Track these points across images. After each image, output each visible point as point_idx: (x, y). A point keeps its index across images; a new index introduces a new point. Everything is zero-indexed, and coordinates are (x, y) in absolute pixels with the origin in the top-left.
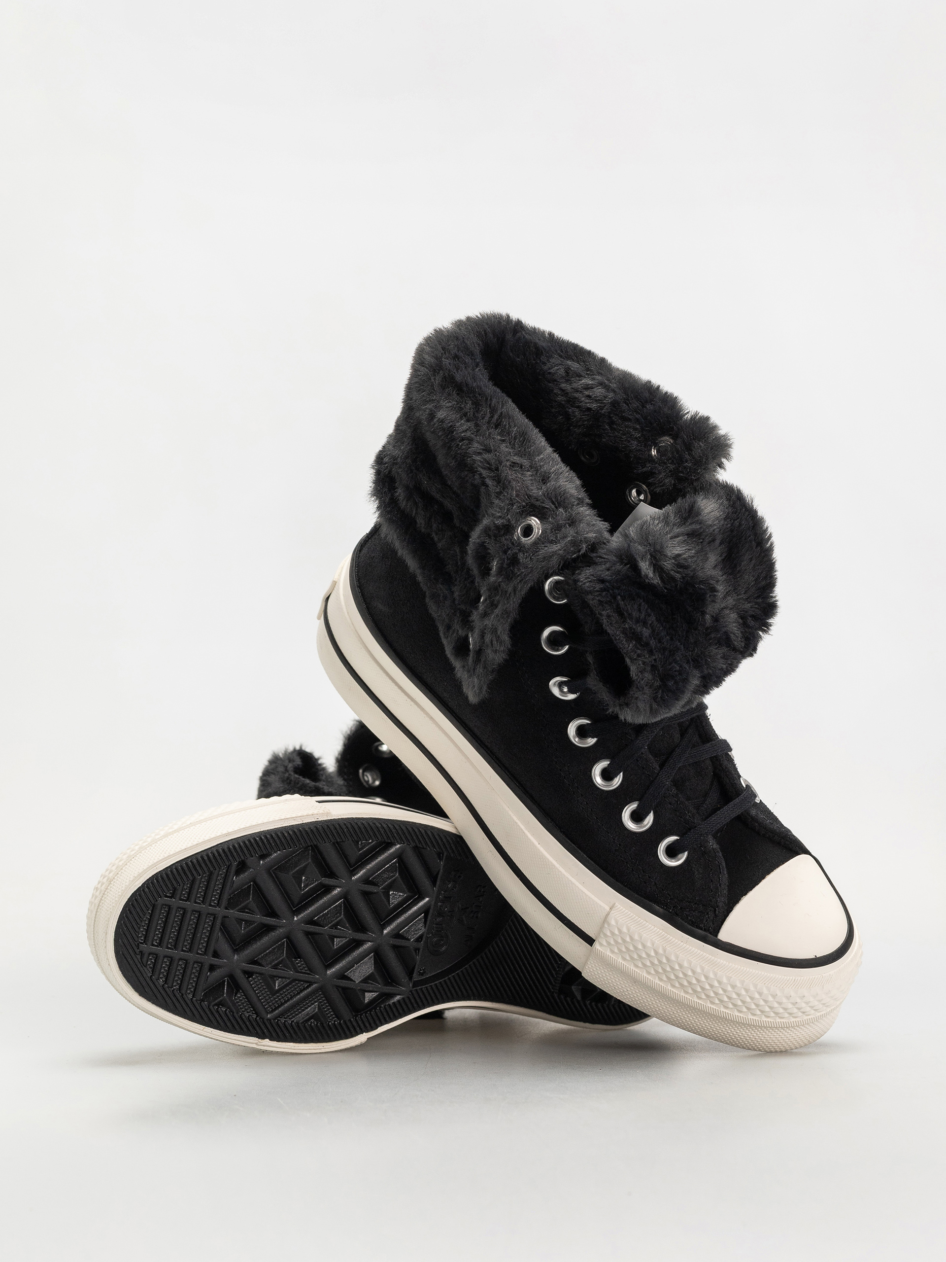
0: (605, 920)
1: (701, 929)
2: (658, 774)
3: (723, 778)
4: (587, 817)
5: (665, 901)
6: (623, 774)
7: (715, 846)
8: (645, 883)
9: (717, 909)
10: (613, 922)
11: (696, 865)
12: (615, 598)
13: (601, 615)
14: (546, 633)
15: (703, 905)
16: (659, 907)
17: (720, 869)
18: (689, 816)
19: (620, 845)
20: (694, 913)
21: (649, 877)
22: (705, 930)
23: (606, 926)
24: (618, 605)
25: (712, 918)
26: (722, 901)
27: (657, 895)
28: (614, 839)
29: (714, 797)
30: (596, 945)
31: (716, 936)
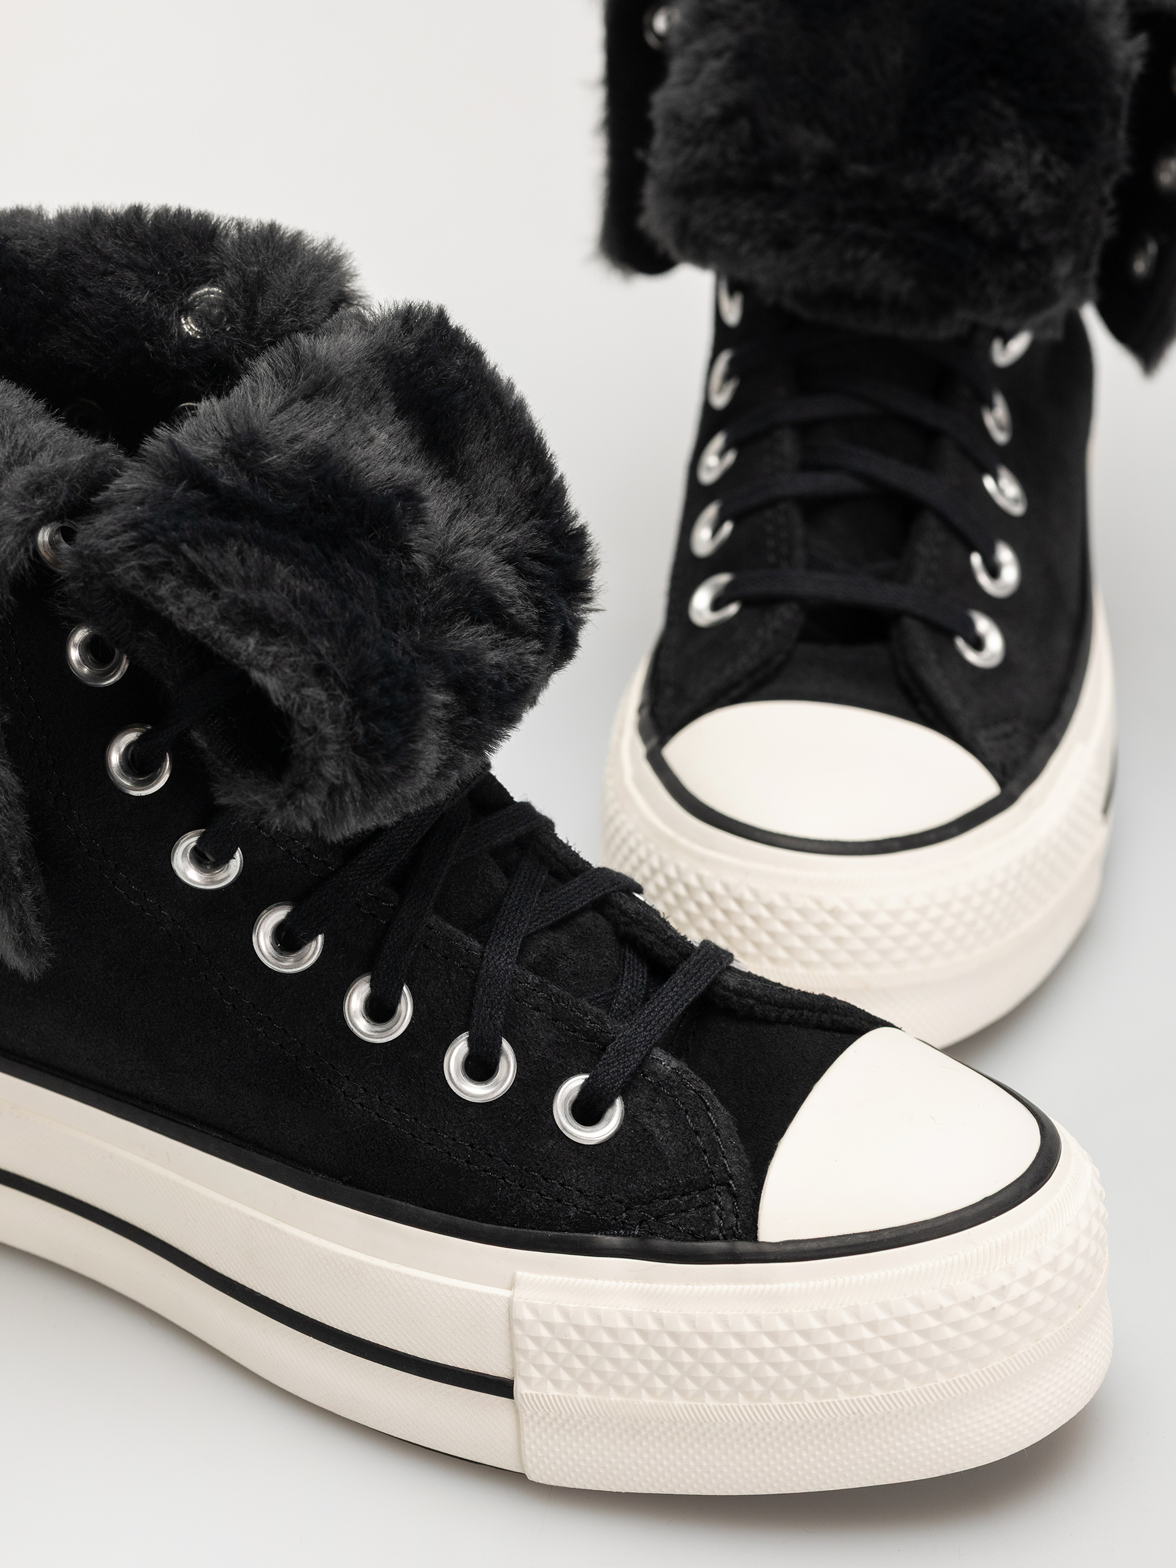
0: (511, 1321)
1: (716, 1239)
2: (482, 957)
3: (642, 938)
4: (376, 1118)
5: (616, 1220)
6: (411, 989)
7: (674, 1064)
8: (559, 1201)
9: (731, 1182)
10: (527, 1315)
11: (650, 1117)
12: (176, 551)
13: (160, 600)
14: (115, 758)
15: (701, 1190)
16: (610, 1235)
17: (705, 1102)
18: (589, 1020)
19: (471, 1145)
20: (688, 1216)
21: (562, 1185)
22: (725, 1238)
23: (517, 1331)
24: (192, 567)
25: (729, 1207)
26: (734, 1162)
27: (595, 1214)
28: (454, 1140)
29: (635, 976)
30: (519, 1388)
31: (755, 1238)
